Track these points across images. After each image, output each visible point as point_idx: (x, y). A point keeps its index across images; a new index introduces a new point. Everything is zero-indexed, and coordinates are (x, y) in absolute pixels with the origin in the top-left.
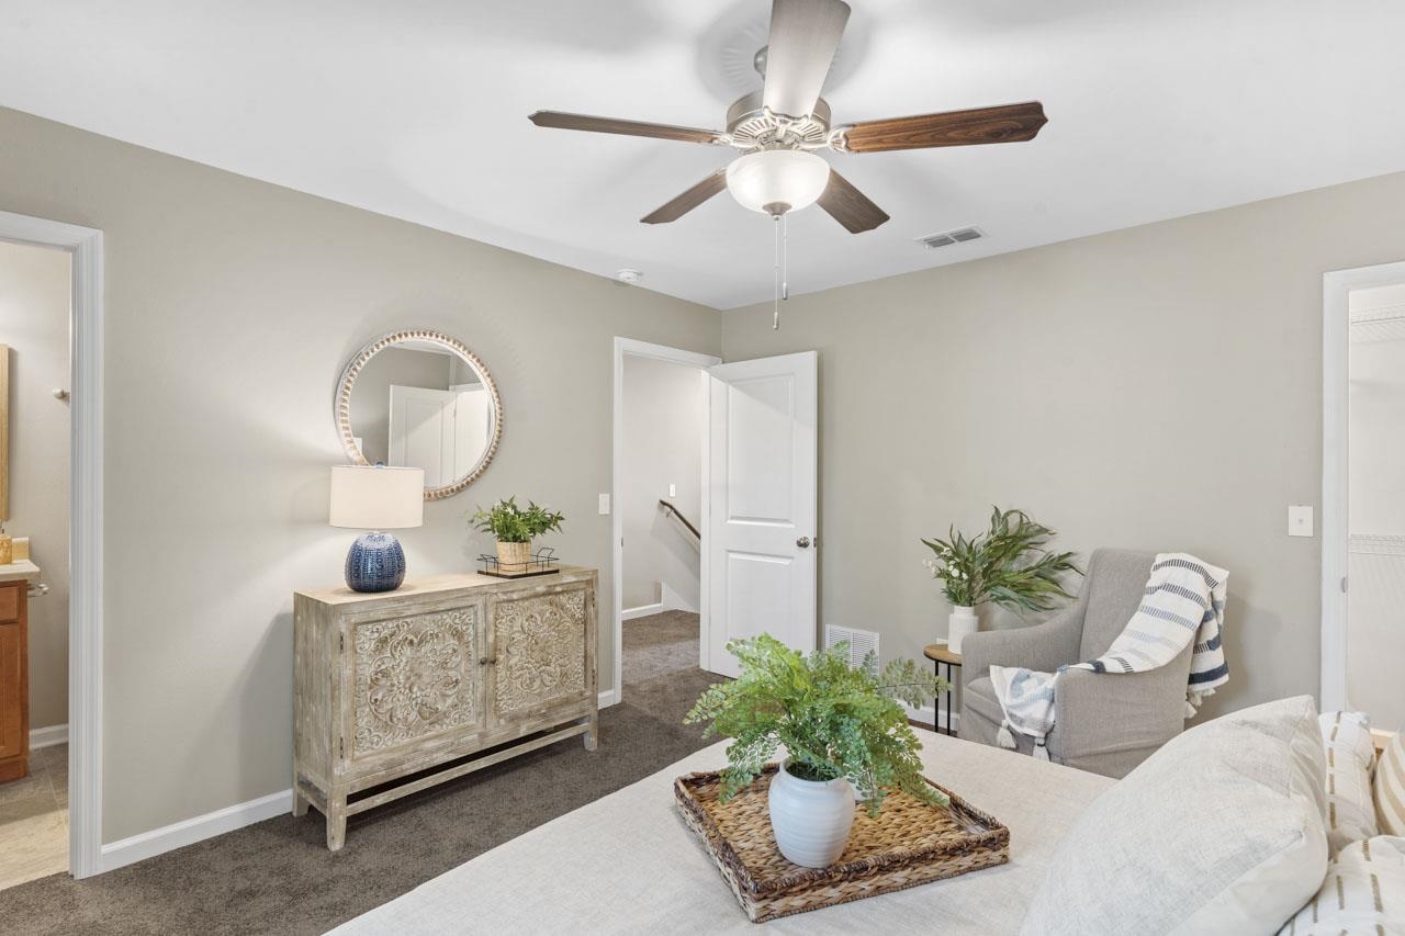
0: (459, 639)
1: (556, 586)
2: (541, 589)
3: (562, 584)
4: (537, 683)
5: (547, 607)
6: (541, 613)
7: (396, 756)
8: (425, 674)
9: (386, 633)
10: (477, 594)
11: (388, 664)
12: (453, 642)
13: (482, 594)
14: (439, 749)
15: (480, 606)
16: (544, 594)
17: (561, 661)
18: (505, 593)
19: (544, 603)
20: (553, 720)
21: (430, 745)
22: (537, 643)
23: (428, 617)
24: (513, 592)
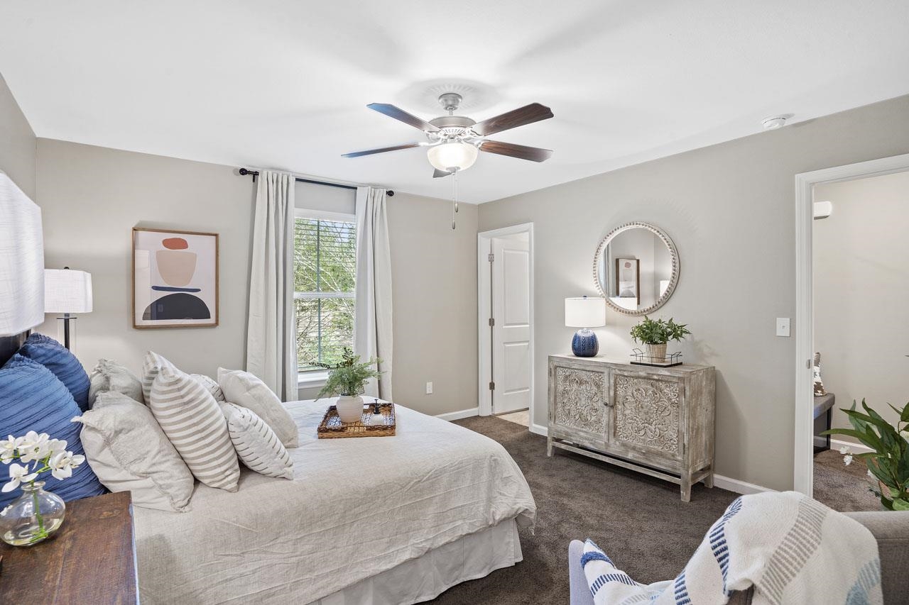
0: (598, 388)
1: (653, 374)
2: (643, 374)
3: (659, 375)
4: (642, 432)
5: (649, 387)
6: (646, 391)
7: (569, 431)
8: (583, 399)
9: (568, 374)
10: (605, 366)
11: (568, 388)
12: (595, 388)
13: (607, 368)
14: (586, 439)
15: (606, 374)
16: (644, 378)
17: (660, 426)
18: (620, 370)
19: (647, 384)
20: (652, 461)
21: (582, 434)
22: (642, 408)
23: (584, 372)
24: (625, 371)
